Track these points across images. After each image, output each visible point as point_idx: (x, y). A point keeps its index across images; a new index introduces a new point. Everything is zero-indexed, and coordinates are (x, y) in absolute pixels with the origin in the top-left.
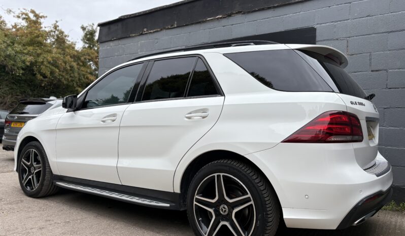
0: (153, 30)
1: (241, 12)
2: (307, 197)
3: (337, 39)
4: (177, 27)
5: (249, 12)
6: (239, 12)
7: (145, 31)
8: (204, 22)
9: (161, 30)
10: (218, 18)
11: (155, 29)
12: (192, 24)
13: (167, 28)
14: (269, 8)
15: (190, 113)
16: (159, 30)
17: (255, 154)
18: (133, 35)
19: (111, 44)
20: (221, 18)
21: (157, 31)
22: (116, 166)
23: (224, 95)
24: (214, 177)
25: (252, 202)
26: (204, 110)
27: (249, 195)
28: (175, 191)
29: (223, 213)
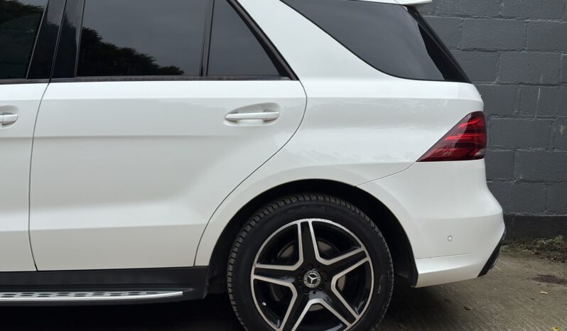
2: (450, 238)
15: (236, 112)
17: (378, 182)
22: (27, 229)
23: (298, 79)
24: (296, 225)
25: (368, 259)
26: (267, 107)
27: (363, 248)
28: (197, 264)
29: (310, 285)
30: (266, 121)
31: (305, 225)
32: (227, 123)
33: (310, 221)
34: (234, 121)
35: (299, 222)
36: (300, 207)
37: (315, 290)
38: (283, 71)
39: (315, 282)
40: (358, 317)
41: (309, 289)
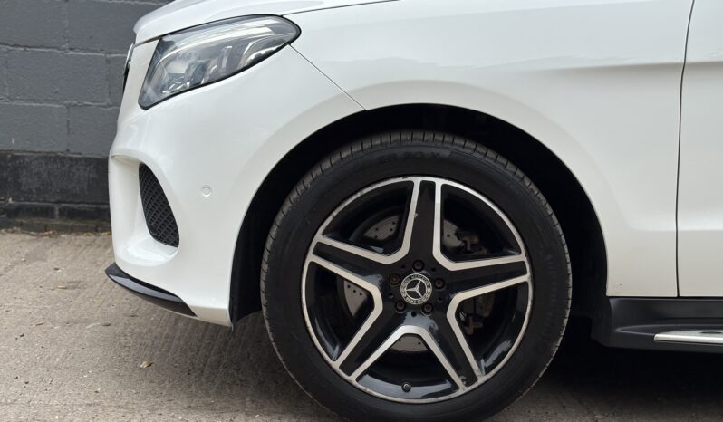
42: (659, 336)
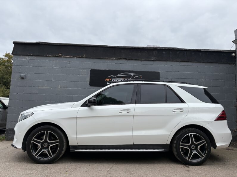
0: (67, 56)
1: (125, 59)
3: (168, 78)
4: (86, 58)
5: (129, 60)
6: (124, 59)
7: (60, 55)
8: (104, 59)
9: (74, 57)
10: (113, 59)
11: (68, 56)
12: (96, 58)
13: (78, 56)
14: (139, 60)
16: (72, 57)
18: (50, 56)
19: (27, 57)
20: (114, 59)
21: (70, 57)
22: (132, 135)
23: (186, 103)
24: (189, 135)
25: (205, 142)
26: (181, 109)
27: (204, 140)
28: (167, 143)
29: (193, 149)
30: (181, 112)
31: (191, 135)
32: (173, 112)
33: (192, 134)
34: (174, 112)
35: (189, 134)
36: (189, 130)
37: (194, 150)
38: (182, 101)
39: (194, 148)
40: (204, 156)
41: (192, 149)
42: (75, 150)
